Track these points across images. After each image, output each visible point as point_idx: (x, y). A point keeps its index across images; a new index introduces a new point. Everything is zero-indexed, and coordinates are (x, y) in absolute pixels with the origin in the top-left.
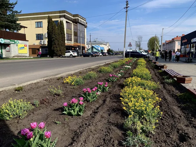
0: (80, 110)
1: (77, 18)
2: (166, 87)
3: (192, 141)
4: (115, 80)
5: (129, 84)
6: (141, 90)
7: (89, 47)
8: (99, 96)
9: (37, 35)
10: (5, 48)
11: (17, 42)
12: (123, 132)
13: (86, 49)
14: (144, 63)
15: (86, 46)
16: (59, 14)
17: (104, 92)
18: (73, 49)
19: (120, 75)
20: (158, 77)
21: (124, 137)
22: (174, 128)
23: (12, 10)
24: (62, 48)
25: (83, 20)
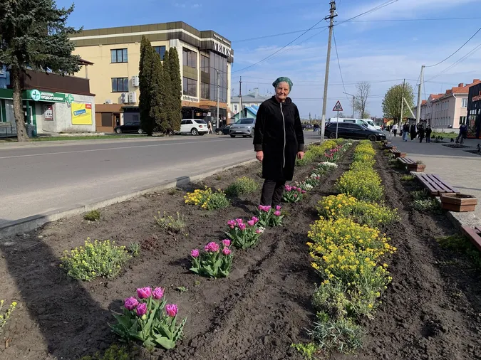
0: (224, 266)
1: (209, 39)
2: (413, 219)
3: (446, 337)
4: (298, 199)
5: (330, 210)
6: (353, 228)
7: (236, 109)
8: (263, 237)
9: (115, 81)
10: (42, 113)
11: (70, 99)
12: (310, 313)
13: (229, 116)
14: (370, 154)
15: (230, 106)
16: (166, 31)
17: (272, 226)
18: (198, 114)
19: (309, 186)
20: (401, 193)
21: (312, 323)
22: (415, 310)
23: (61, 27)
24: (173, 113)
25: (222, 45)
